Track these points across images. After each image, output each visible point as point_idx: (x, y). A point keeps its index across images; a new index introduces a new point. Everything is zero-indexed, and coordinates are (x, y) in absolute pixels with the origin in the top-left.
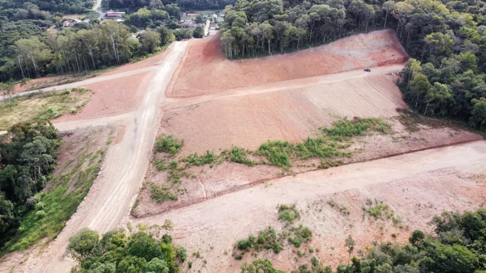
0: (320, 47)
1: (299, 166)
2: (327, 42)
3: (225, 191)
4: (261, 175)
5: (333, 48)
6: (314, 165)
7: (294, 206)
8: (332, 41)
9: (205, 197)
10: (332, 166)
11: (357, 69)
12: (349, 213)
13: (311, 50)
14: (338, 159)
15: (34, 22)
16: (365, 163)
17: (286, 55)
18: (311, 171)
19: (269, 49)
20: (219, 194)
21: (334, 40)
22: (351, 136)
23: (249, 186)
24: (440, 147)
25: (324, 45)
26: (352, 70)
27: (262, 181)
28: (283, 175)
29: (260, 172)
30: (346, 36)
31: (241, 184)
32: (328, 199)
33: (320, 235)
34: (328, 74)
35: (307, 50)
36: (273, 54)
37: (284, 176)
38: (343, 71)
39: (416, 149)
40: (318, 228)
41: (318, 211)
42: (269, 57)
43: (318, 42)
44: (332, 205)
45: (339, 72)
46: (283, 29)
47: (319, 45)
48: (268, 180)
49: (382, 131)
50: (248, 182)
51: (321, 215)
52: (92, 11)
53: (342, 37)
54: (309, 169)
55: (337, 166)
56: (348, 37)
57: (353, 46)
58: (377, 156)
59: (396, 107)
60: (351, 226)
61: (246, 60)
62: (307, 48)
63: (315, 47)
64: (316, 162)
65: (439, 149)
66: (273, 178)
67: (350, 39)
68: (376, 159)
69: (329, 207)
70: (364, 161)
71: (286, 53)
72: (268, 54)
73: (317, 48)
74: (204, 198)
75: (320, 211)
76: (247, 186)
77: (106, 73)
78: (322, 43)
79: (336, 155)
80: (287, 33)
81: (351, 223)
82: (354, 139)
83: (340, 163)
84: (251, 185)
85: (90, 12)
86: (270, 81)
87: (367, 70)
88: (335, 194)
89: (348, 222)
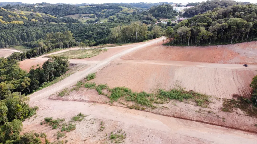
0: (227, 46)
1: (120, 102)
2: (234, 42)
3: (78, 100)
4: (98, 100)
5: (237, 48)
6: (127, 105)
7: (86, 116)
8: (238, 43)
9: (70, 100)
10: (136, 109)
11: (240, 63)
12: (102, 131)
13: (219, 46)
14: (145, 107)
17: (199, 47)
18: (122, 107)
19: (189, 42)
20: (75, 100)
21: (240, 43)
22: (171, 99)
23: (88, 102)
24: (232, 128)
25: (230, 45)
26: (236, 63)
27: (94, 102)
30: (252, 40)
31: (85, 100)
33: (76, 132)
34: (215, 62)
35: (216, 46)
36: (191, 45)
37: (107, 104)
38: (227, 63)
39: (206, 122)
40: (80, 130)
41: (92, 123)
42: (187, 47)
43: (227, 42)
44: (101, 123)
45: (223, 63)
46: (199, 31)
47: (227, 44)
48: (98, 102)
49: (198, 103)
50: (89, 100)
51: (90, 125)
52: (174, 18)
53: (249, 41)
54: (122, 105)
55: (139, 110)
56: (254, 42)
57: (254, 48)
58: (170, 115)
59: (236, 92)
60: (94, 136)
61: (172, 47)
62: (217, 45)
63: (223, 45)
64: (131, 104)
65: (230, 129)
66: (101, 103)
67: (255, 43)
68: (168, 116)
69: (99, 124)
70: (159, 114)
71: (200, 46)
72: (187, 45)
73: (224, 46)
74: (69, 100)
76: (87, 102)
78: (230, 43)
79: (146, 105)
80: (201, 33)
81: (96, 135)
82: (171, 102)
83: (143, 110)
84: (89, 102)
85: (173, 18)
87: (246, 65)
88: (111, 120)
89: (96, 134)
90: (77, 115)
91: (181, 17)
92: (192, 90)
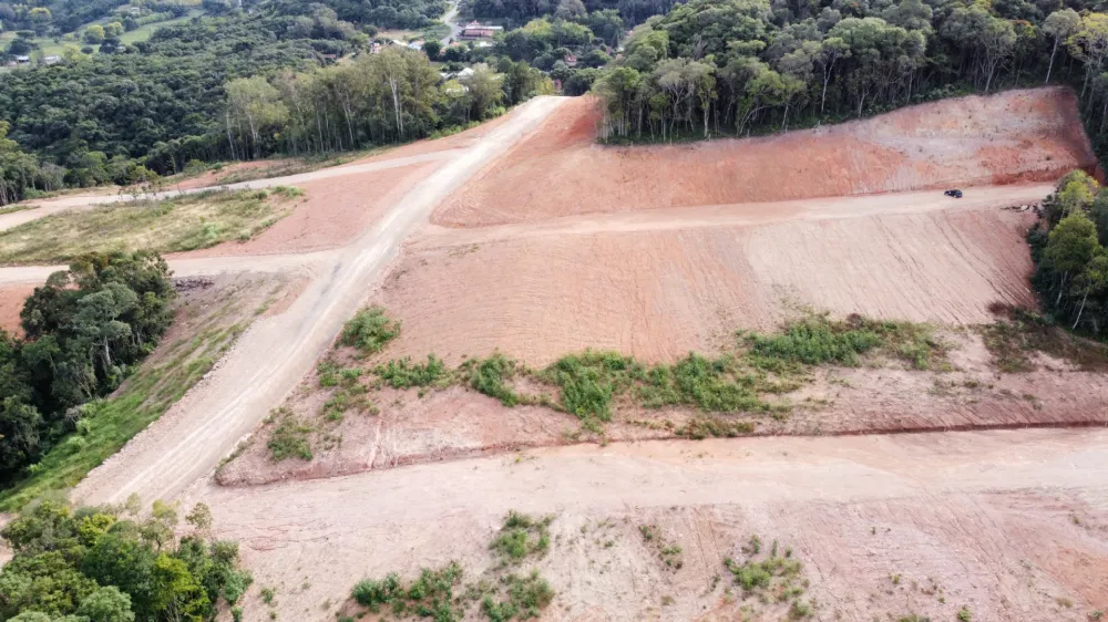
0: (846, 126)
1: (629, 423)
2: (868, 113)
3: (421, 457)
4: (521, 433)
5: (884, 130)
6: (669, 425)
7: (547, 522)
8: (881, 111)
9: (370, 463)
10: (717, 435)
11: (927, 188)
12: (679, 566)
13: (821, 131)
14: (746, 419)
15: (313, 45)
16: (818, 440)
17: (748, 140)
18: (653, 438)
19: (706, 124)
20: (404, 461)
21: (888, 110)
22: (813, 363)
23: (479, 453)
24: (1075, 424)
25: (857, 122)
26: (913, 189)
27: (515, 447)
28: (575, 439)
29: (520, 425)
30: (926, 99)
31: (462, 447)
32: (647, 520)
33: (568, 609)
34: (842, 195)
35: (807, 132)
36: (715, 136)
37: (578, 442)
38: (886, 192)
39: (990, 422)
40: (576, 591)
41: (602, 545)
42: (703, 143)
43: (842, 112)
44: (647, 535)
45: (872, 194)
46: (746, 75)
47: (844, 121)
48: (532, 445)
49: (913, 362)
50: (479, 444)
51: (605, 556)
52: (438, 24)
53: (914, 102)
54: (650, 433)
55: (731, 436)
56: (931, 105)
57: (938, 128)
58: (860, 427)
59: (992, 296)
60: (666, 601)
61: (642, 148)
62: (811, 127)
63: (833, 123)
64: (680, 418)
65: (1070, 430)
66: (548, 444)
67: (936, 109)
68: (855, 433)
69: (639, 538)
70: (817, 433)
71: (751, 135)
72: (699, 136)
73: (836, 127)
74: (366, 466)
75: (608, 545)
76: (474, 454)
77: (364, 159)
78: (855, 117)
79: (744, 407)
80: (753, 86)
81: (672, 594)
82: (819, 373)
83: (746, 431)
84: (487, 452)
85: (433, 24)
86: (679, 203)
87: (954, 194)
88: (674, 508)
89: (665, 590)
90: (498, 528)
91: (471, 21)
92: (853, 312)
